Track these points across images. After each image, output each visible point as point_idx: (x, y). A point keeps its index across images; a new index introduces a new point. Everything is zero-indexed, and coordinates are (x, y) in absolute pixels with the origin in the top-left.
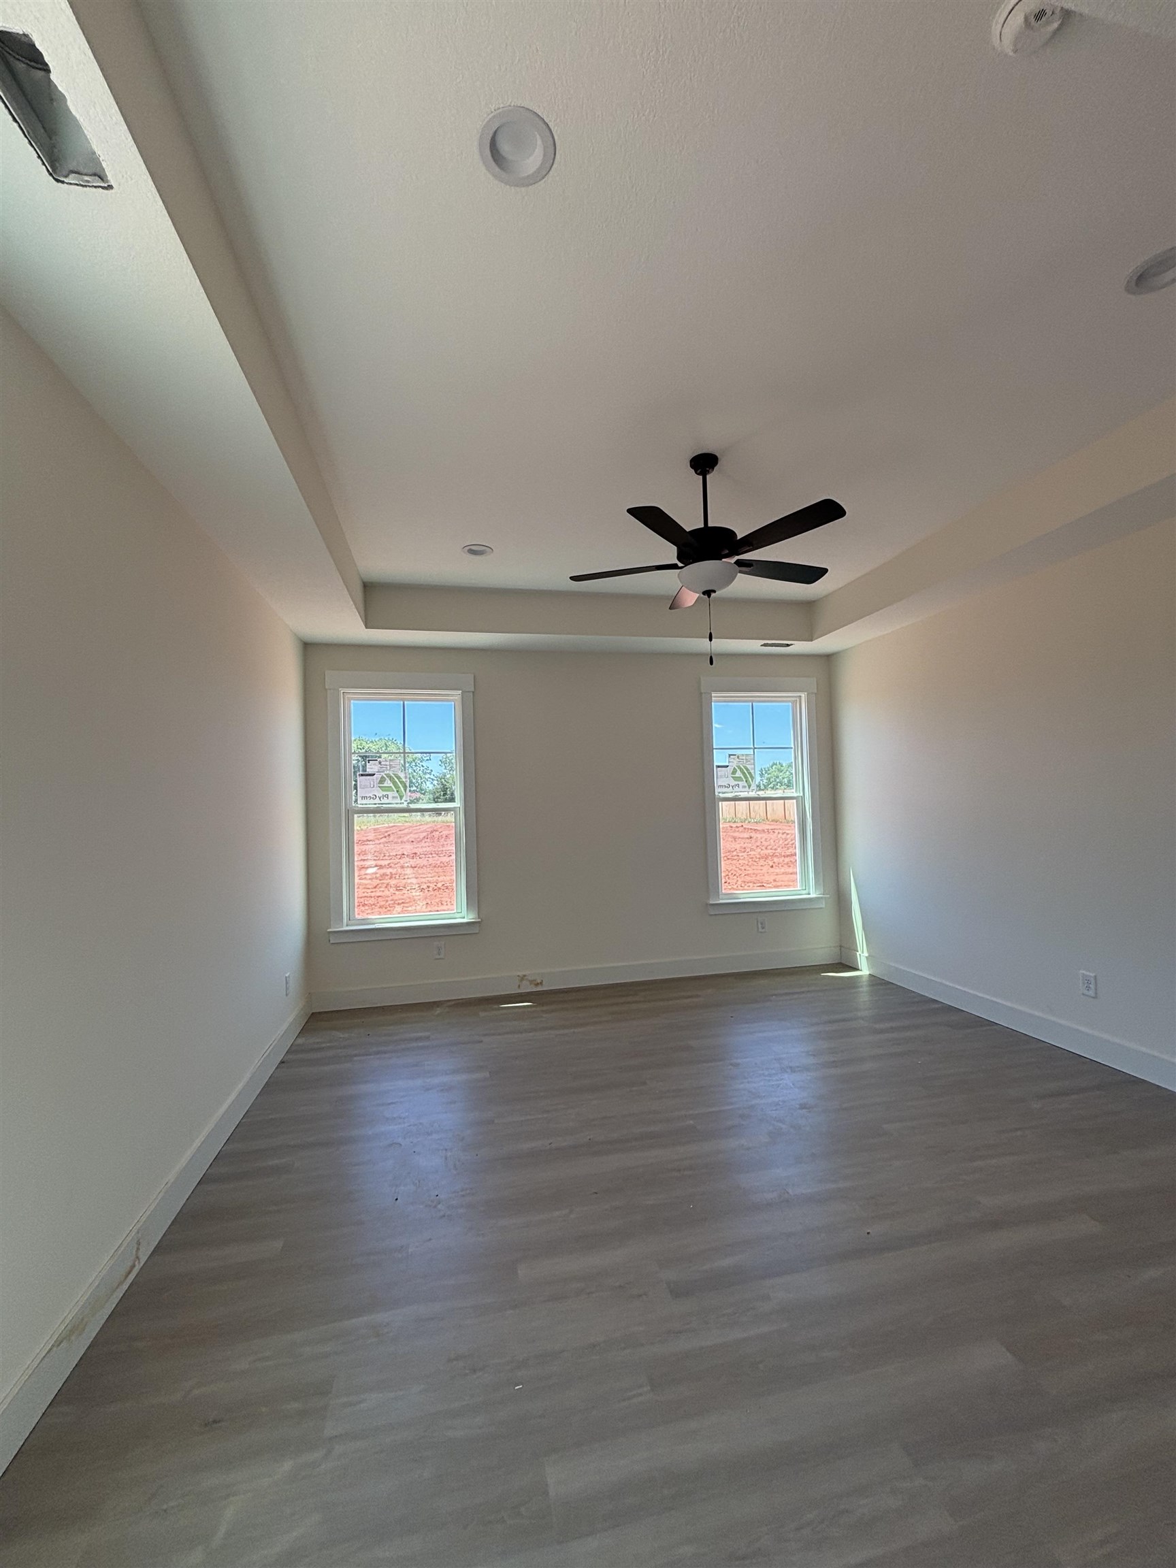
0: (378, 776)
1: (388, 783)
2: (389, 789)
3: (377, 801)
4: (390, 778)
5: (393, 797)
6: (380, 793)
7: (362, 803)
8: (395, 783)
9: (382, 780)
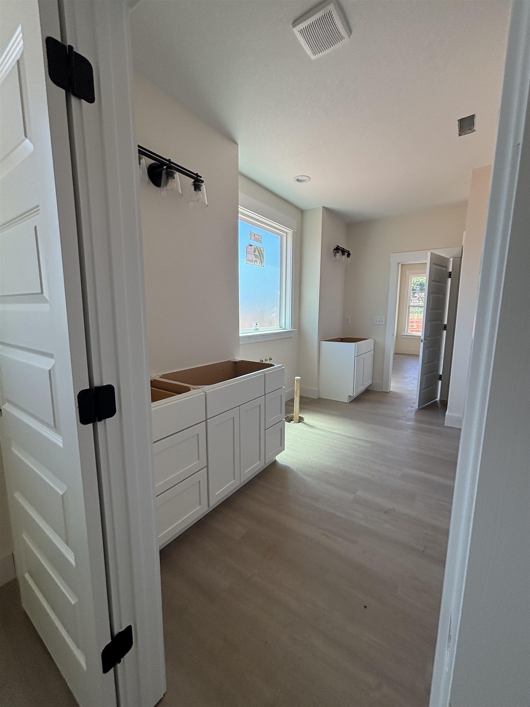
0: (418, 297)
1: (420, 299)
2: (420, 301)
3: (417, 303)
4: (421, 298)
5: (421, 303)
6: (418, 302)
7: (412, 304)
8: (422, 299)
9: (419, 298)
